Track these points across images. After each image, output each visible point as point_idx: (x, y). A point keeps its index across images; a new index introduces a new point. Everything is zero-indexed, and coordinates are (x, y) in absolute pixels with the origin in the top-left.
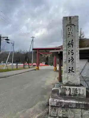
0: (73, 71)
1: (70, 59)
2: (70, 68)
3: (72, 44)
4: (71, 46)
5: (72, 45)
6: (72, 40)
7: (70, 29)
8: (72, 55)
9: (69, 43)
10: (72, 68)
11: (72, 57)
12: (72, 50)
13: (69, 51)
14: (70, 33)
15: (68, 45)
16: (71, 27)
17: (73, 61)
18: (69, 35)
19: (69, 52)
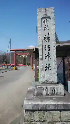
0: (50, 68)
1: (46, 56)
2: (46, 65)
3: (49, 38)
4: (47, 40)
6: (49, 34)
7: (45, 22)
8: (49, 50)
9: (45, 37)
10: (49, 65)
11: (49, 53)
12: (49, 45)
13: (45, 46)
14: (46, 27)
15: (44, 40)
16: (47, 20)
17: (50, 57)
18: (44, 28)
19: (45, 48)
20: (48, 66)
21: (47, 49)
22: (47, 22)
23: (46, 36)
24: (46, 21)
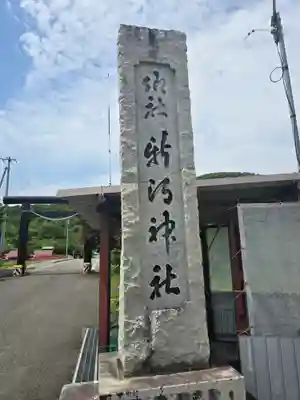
0: (173, 283)
1: (156, 225)
2: (157, 268)
3: (166, 150)
4: (160, 159)
5: (166, 155)
6: (165, 133)
7: (151, 83)
8: (167, 201)
9: (149, 146)
10: (169, 268)
11: (166, 214)
12: (167, 181)
13: (153, 182)
14: (155, 103)
15: (147, 155)
16: (156, 74)
17: (173, 234)
18: (147, 107)
19: (150, 189)
20: (163, 274)
21: (160, 197)
22: (159, 86)
23: (153, 140)
24: (153, 78)
